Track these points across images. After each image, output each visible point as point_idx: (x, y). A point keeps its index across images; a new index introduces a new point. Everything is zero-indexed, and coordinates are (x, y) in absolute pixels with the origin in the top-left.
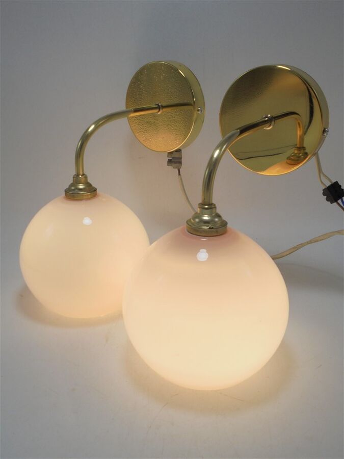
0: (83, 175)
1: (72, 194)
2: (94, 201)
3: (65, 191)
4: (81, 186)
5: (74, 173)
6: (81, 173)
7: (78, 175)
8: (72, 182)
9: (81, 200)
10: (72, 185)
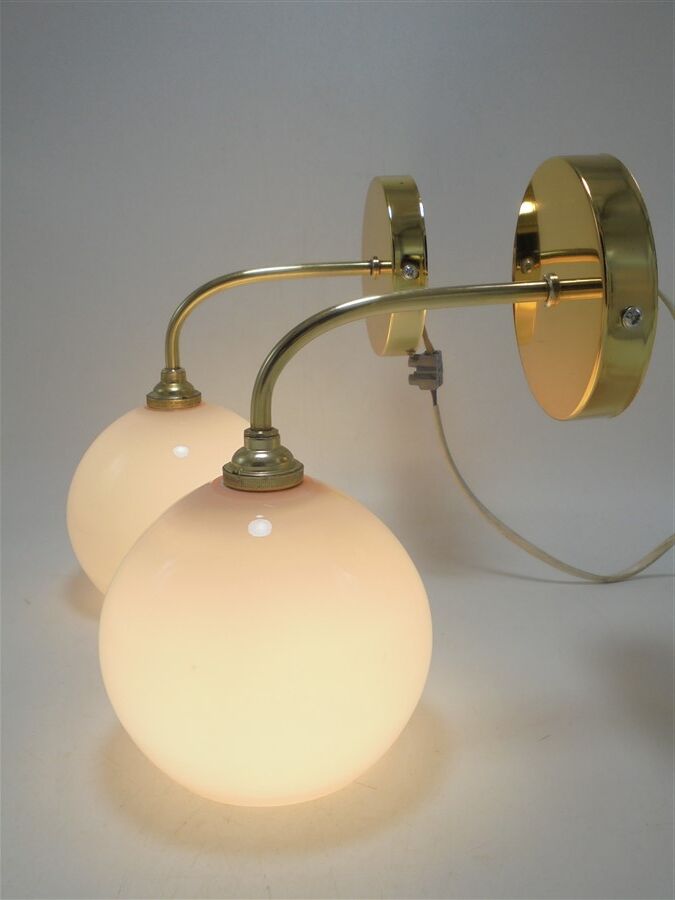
0: (177, 368)
1: (159, 400)
2: (195, 411)
3: (148, 396)
4: (174, 388)
5: (163, 365)
6: (174, 366)
7: (169, 369)
8: (159, 380)
9: (172, 410)
10: (160, 386)
